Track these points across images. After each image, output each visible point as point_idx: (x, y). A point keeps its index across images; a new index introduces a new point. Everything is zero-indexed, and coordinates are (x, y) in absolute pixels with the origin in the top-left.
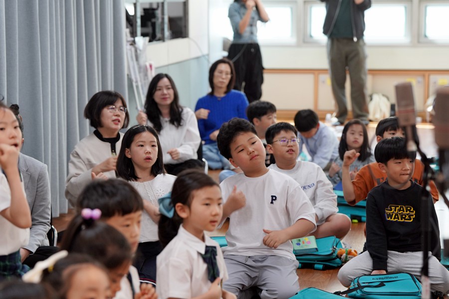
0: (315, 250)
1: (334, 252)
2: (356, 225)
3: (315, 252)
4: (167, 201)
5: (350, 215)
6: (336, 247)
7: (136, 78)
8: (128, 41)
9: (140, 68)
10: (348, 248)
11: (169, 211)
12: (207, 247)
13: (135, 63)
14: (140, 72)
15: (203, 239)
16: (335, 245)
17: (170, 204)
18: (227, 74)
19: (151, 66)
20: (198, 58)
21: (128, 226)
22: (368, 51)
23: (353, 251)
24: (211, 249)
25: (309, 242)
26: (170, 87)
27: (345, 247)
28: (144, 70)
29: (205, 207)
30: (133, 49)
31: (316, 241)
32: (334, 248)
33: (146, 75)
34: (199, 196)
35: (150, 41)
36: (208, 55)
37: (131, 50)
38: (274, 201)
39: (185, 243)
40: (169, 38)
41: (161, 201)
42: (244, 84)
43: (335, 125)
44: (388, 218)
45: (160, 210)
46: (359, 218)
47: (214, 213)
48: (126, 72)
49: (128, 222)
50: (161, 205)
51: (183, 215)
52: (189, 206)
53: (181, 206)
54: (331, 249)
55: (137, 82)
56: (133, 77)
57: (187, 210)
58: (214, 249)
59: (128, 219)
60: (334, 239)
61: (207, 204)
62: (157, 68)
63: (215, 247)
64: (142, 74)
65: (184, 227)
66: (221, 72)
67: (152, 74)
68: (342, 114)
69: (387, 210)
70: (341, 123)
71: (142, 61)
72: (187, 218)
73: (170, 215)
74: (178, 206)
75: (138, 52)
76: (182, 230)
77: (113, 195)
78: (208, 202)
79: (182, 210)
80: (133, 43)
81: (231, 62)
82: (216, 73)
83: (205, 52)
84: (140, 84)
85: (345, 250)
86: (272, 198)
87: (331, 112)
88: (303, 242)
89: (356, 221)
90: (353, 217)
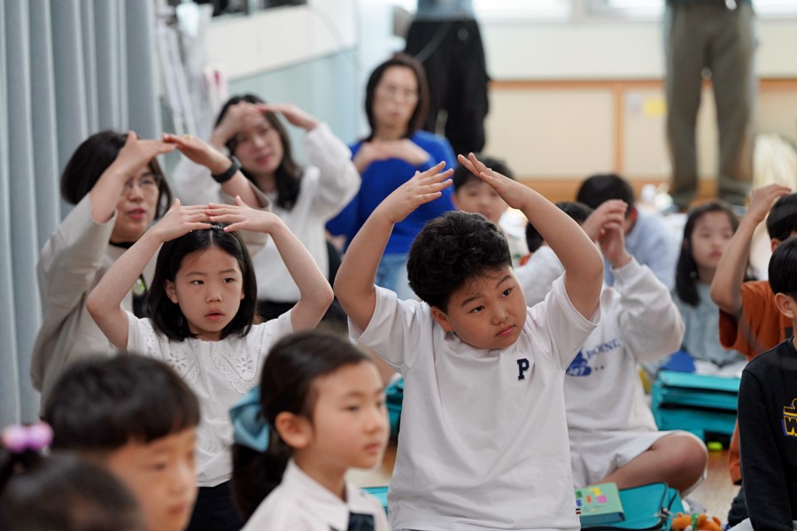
0: (618, 518)
1: (664, 521)
2: (717, 455)
3: (619, 521)
4: (251, 413)
5: (701, 432)
6: (669, 508)
7: (182, 106)
8: (158, 16)
9: (190, 80)
10: (699, 514)
11: (256, 433)
12: (352, 515)
13: (179, 69)
14: (190, 90)
15: (344, 496)
16: (665, 504)
17: (258, 417)
18: (407, 91)
19: (217, 76)
20: (331, 57)
21: (160, 467)
22: (762, 33)
23: (710, 520)
24: (360, 520)
25: (602, 499)
26: (266, 125)
27: (692, 509)
28: (200, 87)
29: (347, 416)
30: (173, 36)
31: (621, 496)
32: (663, 512)
33: (205, 98)
34: (332, 391)
35: (216, 14)
36: (356, 48)
37: (167, 38)
38: (525, 373)
39: (301, 504)
40: (263, 5)
41: (236, 412)
42: (442, 117)
43: (666, 213)
44: (790, 431)
45: (236, 435)
46: (724, 439)
47: (370, 427)
48: (156, 91)
49: (162, 458)
50: (238, 424)
51: (297, 440)
52: (310, 417)
53: (288, 420)
54: (656, 515)
55: (183, 115)
56: (174, 103)
57: (305, 427)
58: (369, 521)
59: (162, 451)
60: (661, 492)
61: (352, 409)
62: (232, 82)
63: (371, 517)
64: (197, 96)
65: (300, 465)
66: (393, 88)
67: (220, 96)
68: (683, 186)
69: (787, 411)
70: (680, 209)
71: (194, 63)
72: (307, 447)
73: (261, 443)
74: (283, 421)
75: (187, 42)
76: (293, 474)
77: (124, 394)
78: (354, 402)
79: (294, 428)
80: (173, 20)
81: (417, 62)
82: (381, 91)
83: (348, 39)
84: (190, 120)
85: (689, 517)
86: (520, 366)
87: (656, 182)
88: (589, 499)
89: (716, 446)
90: (709, 437)
